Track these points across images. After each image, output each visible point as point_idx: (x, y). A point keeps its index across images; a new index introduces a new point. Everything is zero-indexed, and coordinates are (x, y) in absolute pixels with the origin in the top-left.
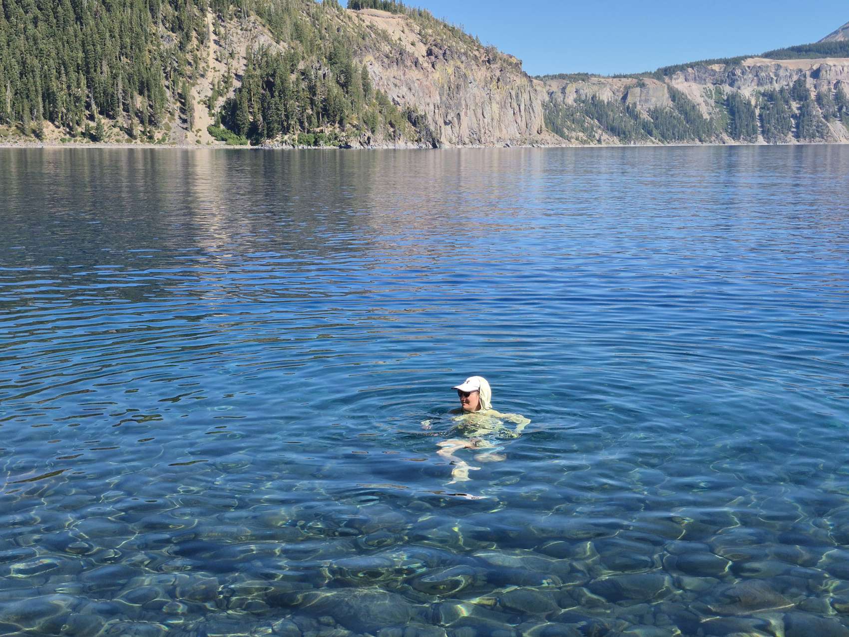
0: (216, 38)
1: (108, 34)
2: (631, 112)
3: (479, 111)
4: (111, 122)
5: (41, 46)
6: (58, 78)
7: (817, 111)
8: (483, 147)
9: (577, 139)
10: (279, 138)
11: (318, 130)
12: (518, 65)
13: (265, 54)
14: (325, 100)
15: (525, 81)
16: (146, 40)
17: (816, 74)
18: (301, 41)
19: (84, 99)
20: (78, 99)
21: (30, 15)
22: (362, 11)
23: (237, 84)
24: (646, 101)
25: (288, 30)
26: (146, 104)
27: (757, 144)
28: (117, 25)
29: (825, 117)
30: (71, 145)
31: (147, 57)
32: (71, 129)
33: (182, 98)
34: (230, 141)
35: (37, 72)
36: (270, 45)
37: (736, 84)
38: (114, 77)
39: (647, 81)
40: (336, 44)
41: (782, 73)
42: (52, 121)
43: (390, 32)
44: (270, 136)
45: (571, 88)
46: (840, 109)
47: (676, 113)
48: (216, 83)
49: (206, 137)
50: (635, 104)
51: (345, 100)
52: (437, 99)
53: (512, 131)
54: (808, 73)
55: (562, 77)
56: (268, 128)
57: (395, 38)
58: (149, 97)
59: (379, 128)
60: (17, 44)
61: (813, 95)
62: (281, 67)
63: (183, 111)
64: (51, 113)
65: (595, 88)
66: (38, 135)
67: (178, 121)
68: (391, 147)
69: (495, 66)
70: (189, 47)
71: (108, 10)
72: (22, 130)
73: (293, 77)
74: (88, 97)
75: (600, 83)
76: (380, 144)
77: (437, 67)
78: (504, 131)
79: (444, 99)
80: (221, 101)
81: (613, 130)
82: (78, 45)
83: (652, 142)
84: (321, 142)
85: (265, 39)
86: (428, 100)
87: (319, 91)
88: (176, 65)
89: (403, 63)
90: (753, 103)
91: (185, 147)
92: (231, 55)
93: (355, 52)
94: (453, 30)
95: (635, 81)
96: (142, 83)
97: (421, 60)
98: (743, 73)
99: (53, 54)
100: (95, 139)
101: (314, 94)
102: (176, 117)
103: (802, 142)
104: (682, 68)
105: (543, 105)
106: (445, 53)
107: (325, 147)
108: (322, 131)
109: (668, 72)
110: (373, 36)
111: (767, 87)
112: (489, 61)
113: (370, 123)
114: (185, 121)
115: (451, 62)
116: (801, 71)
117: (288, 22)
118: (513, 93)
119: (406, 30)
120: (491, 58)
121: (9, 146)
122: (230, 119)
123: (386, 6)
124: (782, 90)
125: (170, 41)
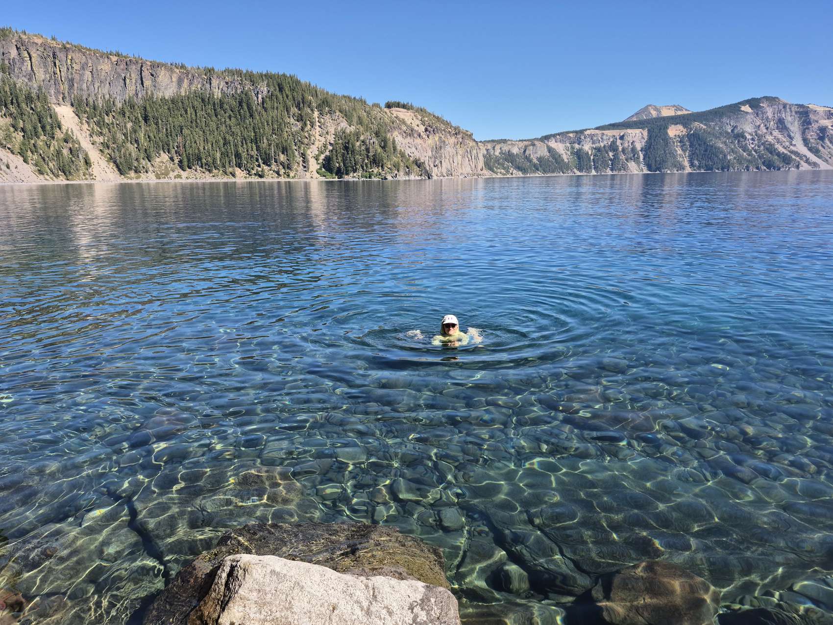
0: (319, 124)
1: (266, 124)
2: (528, 159)
3: (451, 160)
4: (269, 168)
5: (233, 130)
6: (242, 146)
7: (622, 157)
8: (453, 178)
9: (500, 173)
10: (351, 175)
11: (371, 170)
12: (471, 136)
13: (344, 132)
14: (374, 155)
15: (474, 144)
16: (285, 126)
17: (622, 138)
18: (362, 126)
19: (255, 156)
20: (252, 157)
21: (227, 114)
22: (392, 109)
23: (330, 148)
24: (536, 153)
25: (355, 119)
26: (286, 159)
27: (591, 174)
28: (270, 118)
29: (626, 160)
30: (249, 180)
31: (285, 135)
32: (249, 172)
33: (303, 155)
34: (327, 176)
35: (232, 144)
36: (346, 128)
37: (581, 144)
38: (270, 145)
39: (536, 143)
40: (379, 126)
41: (605, 137)
42: (240, 168)
43: (406, 120)
44: (347, 174)
45: (498, 147)
46: (634, 156)
47: (551, 159)
48: (320, 147)
49: (316, 175)
50: (530, 155)
51: (384, 155)
52: (430, 154)
53: (467, 169)
54: (618, 137)
55: (493, 141)
56: (346, 170)
57: (408, 123)
58: (287, 155)
59: (401, 169)
60: (221, 129)
61: (620, 149)
62: (352, 138)
63: (304, 162)
64: (239, 164)
65: (510, 147)
66: (234, 175)
67: (302, 167)
68: (407, 178)
69: (459, 136)
70: (306, 129)
71: (266, 111)
72: (226, 173)
73: (358, 144)
74: (257, 155)
75: (512, 144)
76: (402, 177)
77: (430, 137)
78: (464, 170)
79: (434, 153)
80: (322, 157)
81: (519, 168)
82: (251, 129)
83: (539, 174)
84: (373, 177)
85: (344, 124)
86: (425, 154)
87: (371, 150)
88: (300, 138)
89: (413, 135)
90: (590, 153)
91: (305, 180)
92: (327, 133)
93: (389, 131)
94: (438, 118)
95: (530, 143)
96: (283, 148)
97: (422, 134)
98: (585, 138)
99: (239, 134)
100: (261, 176)
101: (369, 152)
102: (301, 165)
103: (615, 173)
104: (554, 136)
105: (483, 156)
106: (434, 130)
107: (374, 179)
108: (373, 171)
109: (547, 138)
110: (398, 122)
111: (597, 145)
112: (456, 134)
113: (397, 167)
114: (305, 167)
115: (437, 135)
116: (614, 136)
117: (355, 115)
118: (468, 150)
119: (414, 118)
120: (457, 132)
121: (219, 181)
122: (327, 166)
123: (404, 106)
124: (605, 146)
125: (296, 126)
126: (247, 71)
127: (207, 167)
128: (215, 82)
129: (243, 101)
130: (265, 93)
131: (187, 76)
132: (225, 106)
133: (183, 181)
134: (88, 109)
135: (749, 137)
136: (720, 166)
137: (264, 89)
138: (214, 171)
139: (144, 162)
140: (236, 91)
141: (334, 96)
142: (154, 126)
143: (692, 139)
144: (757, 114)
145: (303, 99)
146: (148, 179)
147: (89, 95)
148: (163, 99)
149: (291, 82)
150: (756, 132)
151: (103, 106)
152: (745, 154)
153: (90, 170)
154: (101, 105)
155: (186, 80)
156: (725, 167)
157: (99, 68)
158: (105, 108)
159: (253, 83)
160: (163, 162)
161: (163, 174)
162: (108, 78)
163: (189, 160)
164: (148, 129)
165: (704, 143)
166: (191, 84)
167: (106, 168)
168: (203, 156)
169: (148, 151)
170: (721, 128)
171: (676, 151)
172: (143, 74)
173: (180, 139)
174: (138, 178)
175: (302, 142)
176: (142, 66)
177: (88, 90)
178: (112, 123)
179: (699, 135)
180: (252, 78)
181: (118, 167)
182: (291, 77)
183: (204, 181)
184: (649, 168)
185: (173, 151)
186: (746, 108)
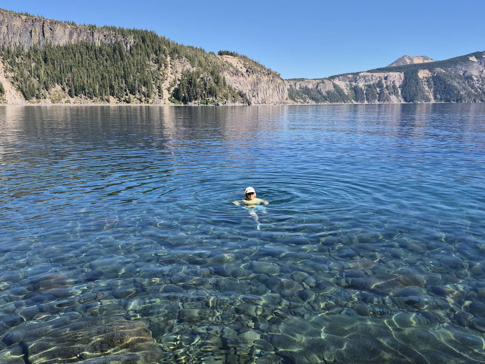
0: (171, 66)
1: (132, 65)
2: (319, 92)
3: (265, 92)
4: (134, 96)
5: (108, 69)
6: (115, 81)
7: (386, 92)
8: (266, 105)
9: (300, 102)
10: (193, 102)
11: (207, 99)
12: (279, 75)
13: (188, 72)
14: (210, 88)
15: (281, 81)
16: (146, 67)
17: (386, 78)
18: (201, 67)
19: (124, 88)
20: (122, 88)
21: (105, 58)
22: (223, 56)
23: (179, 83)
24: (325, 88)
25: (196, 63)
26: (146, 90)
27: (364, 103)
28: (135, 61)
29: (389, 94)
30: (120, 105)
31: (146, 73)
32: (120, 99)
33: (159, 88)
34: (176, 103)
35: (107, 78)
36: (190, 69)
37: (357, 82)
38: (135, 80)
39: (325, 81)
40: (214, 68)
41: (373, 78)
42: (113, 96)
43: (233, 63)
44: (190, 101)
45: (298, 84)
46: (394, 91)
47: (336, 92)
48: (171, 82)
49: (167, 101)
50: (321, 89)
51: (217, 88)
52: (250, 88)
53: (276, 99)
54: (383, 78)
55: (295, 79)
56: (190, 98)
57: (235, 66)
58: (147, 87)
59: (229, 98)
60: (100, 68)
61: (385, 86)
62: (194, 76)
63: (159, 92)
64: (112, 93)
65: (307, 84)
66: (108, 101)
67: (158, 96)
68: (233, 105)
69: (271, 76)
70: (161, 69)
71: (132, 56)
72: (102, 99)
73: (198, 80)
74: (125, 87)
75: (308, 82)
76: (229, 104)
77: (250, 76)
78: (274, 99)
79: (252, 87)
80: (173, 89)
81: (313, 99)
82: (122, 69)
83: (327, 103)
84: (209, 103)
85: (188, 66)
86: (246, 88)
87: (208, 85)
88: (157, 76)
89: (238, 75)
90: (363, 89)
91: (160, 105)
92: (176, 72)
93: (220, 71)
94: (255, 63)
95: (321, 81)
96: (145, 82)
97: (244, 73)
98: (360, 78)
99: (113, 72)
100: (128, 102)
101: (206, 86)
102: (157, 94)
103: (381, 103)
104: (338, 76)
105: (288, 90)
106: (252, 71)
107: (210, 105)
108: (209, 99)
109: (333, 77)
110: (227, 65)
111: (368, 83)
112: (268, 74)
113: (226, 96)
114: (160, 96)
115: (255, 74)
116: (380, 77)
117: (197, 60)
118: (277, 86)
119: (239, 63)
120: (269, 73)
121: (97, 105)
122: (176, 95)
123: (231, 54)
124: (374, 84)
125: (154, 67)
126: (120, 28)
127: (89, 95)
128: (96, 35)
129: (116, 49)
130: (132, 43)
131: (76, 31)
132: (104, 52)
133: (72, 105)
134: (3, 53)
135: (475, 79)
136: (455, 99)
137: (131, 40)
138: (94, 98)
139: (43, 91)
140: (111, 41)
141: (182, 46)
142: (51, 65)
143: (436, 80)
144: (481, 63)
145: (159, 48)
146: (46, 103)
147: (5, 43)
148: (58, 47)
149: (151, 36)
150: (480, 75)
151: (14, 51)
152: (473, 90)
153: (4, 96)
154: (13, 50)
155: (75, 33)
156: (459, 99)
157: (13, 24)
158: (16, 52)
159: (124, 36)
160: (57, 91)
161: (57, 100)
162: (19, 31)
163: (76, 90)
164: (46, 67)
165: (444, 83)
166: (79, 36)
167: (15, 95)
168: (86, 87)
169: (46, 84)
170: (455, 72)
171: (424, 88)
172: (44, 28)
173: (70, 75)
174: (38, 102)
175: (158, 78)
176: (44, 23)
177: (4, 39)
178: (21, 63)
179: (440, 77)
180: (123, 33)
181: (24, 94)
182: (151, 32)
183: (86, 105)
184: (405, 99)
185: (65, 84)
186: (473, 59)
